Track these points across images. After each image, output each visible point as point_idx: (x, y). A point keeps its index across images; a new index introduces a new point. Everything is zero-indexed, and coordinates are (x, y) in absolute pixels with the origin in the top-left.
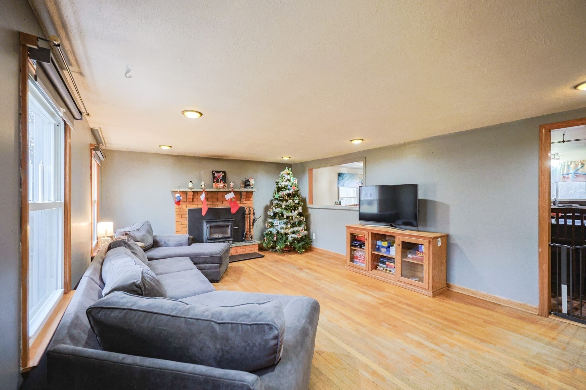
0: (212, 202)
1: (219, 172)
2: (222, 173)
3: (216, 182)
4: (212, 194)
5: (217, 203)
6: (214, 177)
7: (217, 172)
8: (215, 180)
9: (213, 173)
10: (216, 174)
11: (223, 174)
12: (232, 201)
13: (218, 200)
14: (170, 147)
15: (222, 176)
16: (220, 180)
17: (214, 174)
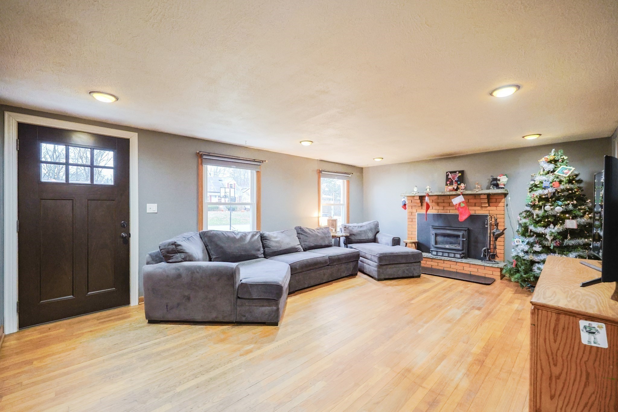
0: (443, 207)
1: (455, 172)
2: (458, 173)
3: (449, 185)
4: (443, 198)
5: (449, 208)
6: (447, 179)
7: (451, 172)
8: (448, 183)
9: (447, 174)
10: (450, 175)
11: (460, 174)
12: (461, 206)
13: (451, 205)
14: (381, 159)
15: (458, 176)
16: (454, 181)
17: (447, 176)
